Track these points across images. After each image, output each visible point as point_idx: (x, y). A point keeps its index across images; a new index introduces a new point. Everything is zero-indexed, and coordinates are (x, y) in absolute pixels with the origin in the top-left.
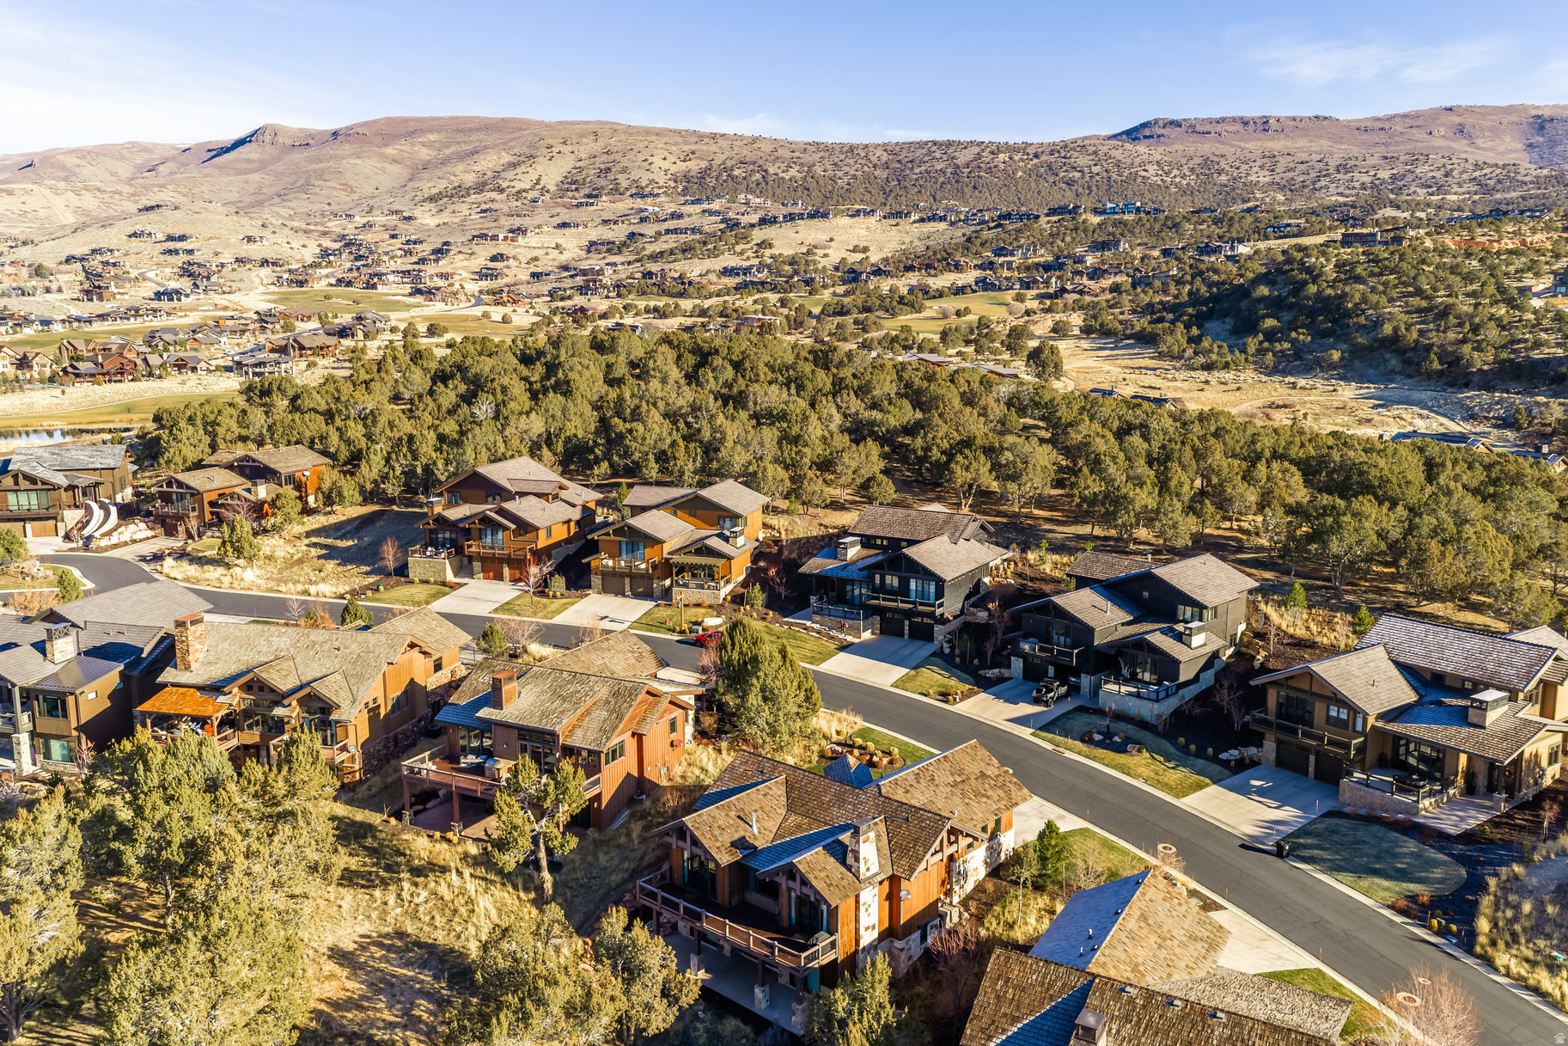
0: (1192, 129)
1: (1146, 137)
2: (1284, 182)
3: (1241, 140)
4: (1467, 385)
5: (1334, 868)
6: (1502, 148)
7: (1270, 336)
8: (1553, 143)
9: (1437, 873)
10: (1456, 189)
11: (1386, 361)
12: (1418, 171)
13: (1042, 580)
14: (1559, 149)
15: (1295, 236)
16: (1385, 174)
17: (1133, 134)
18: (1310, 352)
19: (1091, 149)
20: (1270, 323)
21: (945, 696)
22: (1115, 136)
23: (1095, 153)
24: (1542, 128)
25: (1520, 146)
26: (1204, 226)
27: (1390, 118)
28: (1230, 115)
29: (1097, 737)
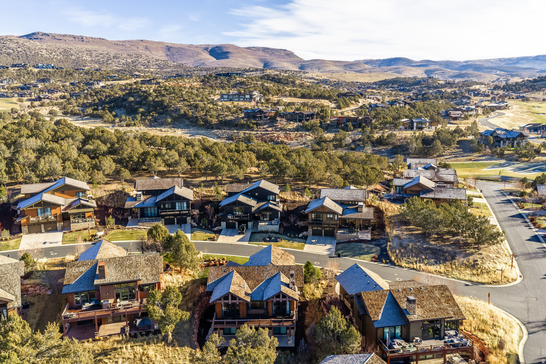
0: (54, 37)
1: (35, 39)
2: (96, 61)
3: (74, 44)
4: (212, 128)
5: (353, 256)
6: (159, 55)
7: (143, 114)
8: (173, 55)
9: (374, 250)
10: (152, 67)
11: (184, 122)
12: (140, 60)
13: (206, 197)
14: (175, 57)
15: (118, 80)
16: (129, 60)
17: (29, 36)
18: (159, 119)
19: (15, 41)
20: (141, 110)
21: (210, 239)
22: (21, 37)
23: (17, 43)
24: (169, 50)
25: (164, 55)
26: (82, 75)
27: (125, 41)
28: (68, 34)
29: (268, 239)
